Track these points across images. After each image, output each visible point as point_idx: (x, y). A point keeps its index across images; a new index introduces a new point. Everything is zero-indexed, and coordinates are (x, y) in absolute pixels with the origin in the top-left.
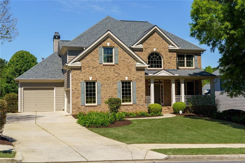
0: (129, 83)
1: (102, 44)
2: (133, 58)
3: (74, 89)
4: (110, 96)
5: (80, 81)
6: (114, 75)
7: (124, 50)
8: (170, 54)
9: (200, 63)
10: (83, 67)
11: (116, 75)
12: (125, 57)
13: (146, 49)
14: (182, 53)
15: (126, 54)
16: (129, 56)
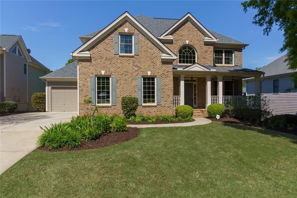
0: (153, 79)
1: (118, 29)
2: (158, 48)
3: (81, 85)
4: (127, 94)
5: (89, 75)
6: (133, 69)
7: (147, 38)
8: (206, 48)
9: (240, 60)
10: (93, 58)
11: (136, 69)
12: (147, 47)
13: (177, 41)
14: (219, 48)
15: (149, 43)
16: (153, 45)
